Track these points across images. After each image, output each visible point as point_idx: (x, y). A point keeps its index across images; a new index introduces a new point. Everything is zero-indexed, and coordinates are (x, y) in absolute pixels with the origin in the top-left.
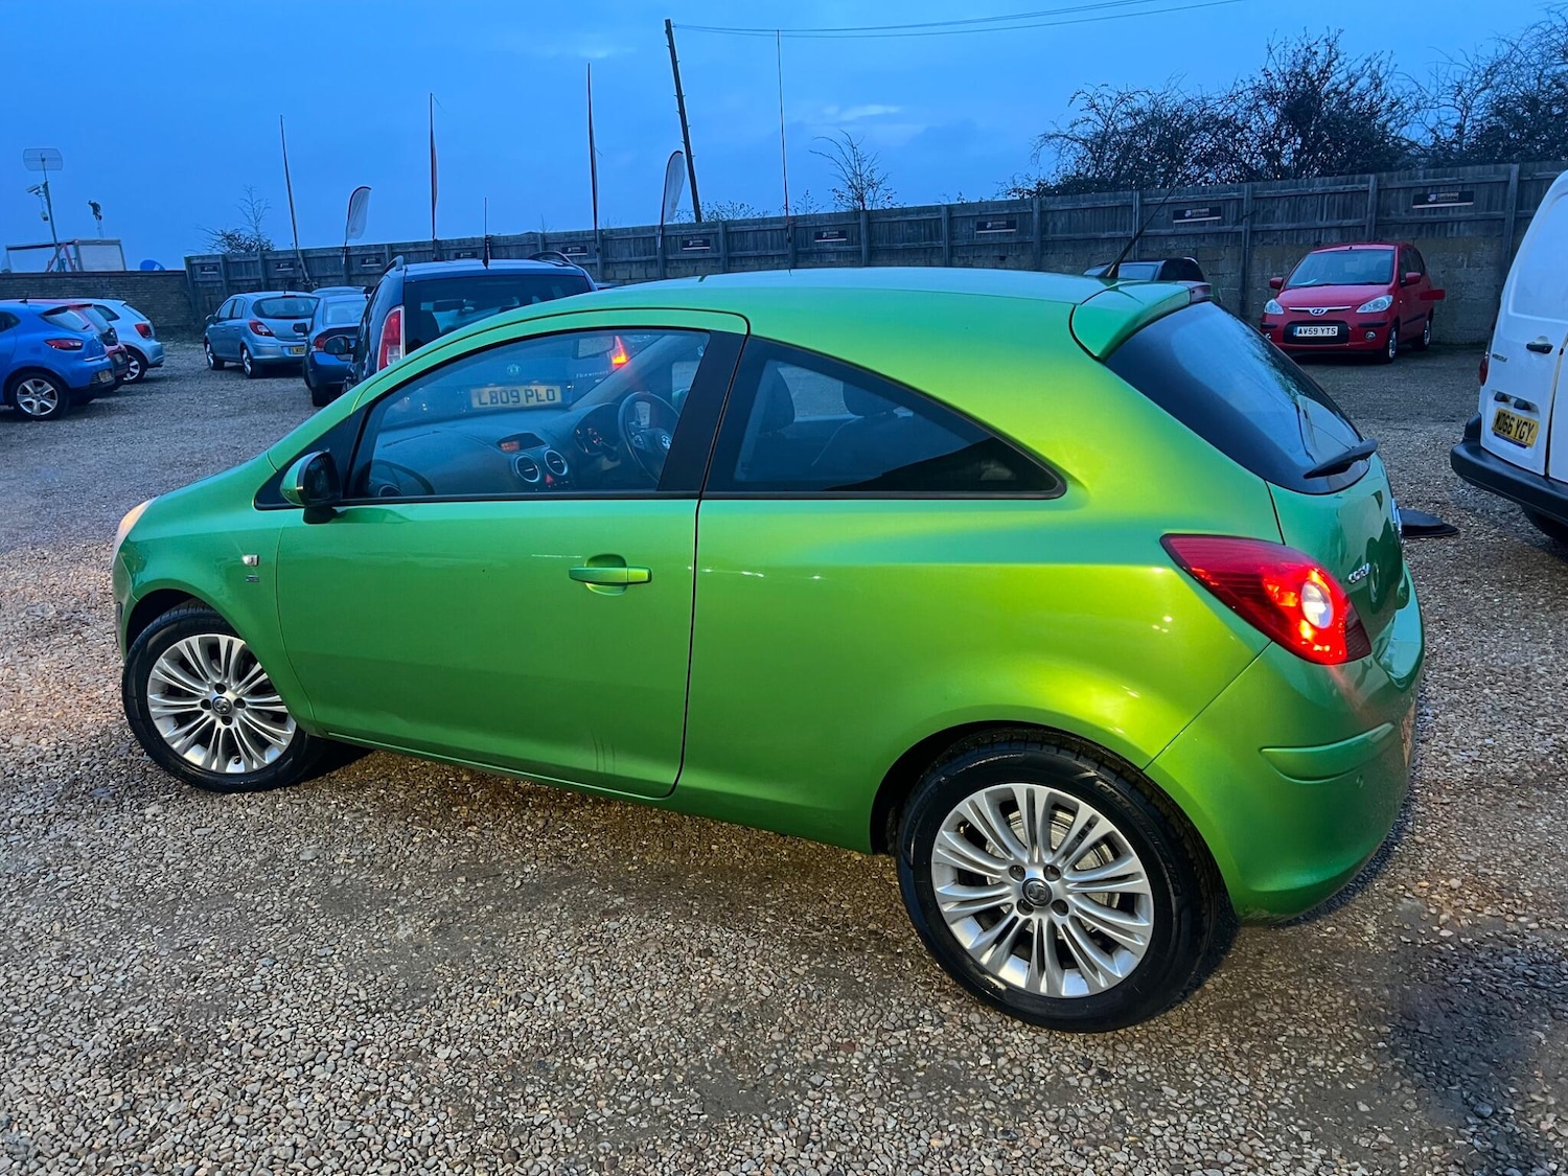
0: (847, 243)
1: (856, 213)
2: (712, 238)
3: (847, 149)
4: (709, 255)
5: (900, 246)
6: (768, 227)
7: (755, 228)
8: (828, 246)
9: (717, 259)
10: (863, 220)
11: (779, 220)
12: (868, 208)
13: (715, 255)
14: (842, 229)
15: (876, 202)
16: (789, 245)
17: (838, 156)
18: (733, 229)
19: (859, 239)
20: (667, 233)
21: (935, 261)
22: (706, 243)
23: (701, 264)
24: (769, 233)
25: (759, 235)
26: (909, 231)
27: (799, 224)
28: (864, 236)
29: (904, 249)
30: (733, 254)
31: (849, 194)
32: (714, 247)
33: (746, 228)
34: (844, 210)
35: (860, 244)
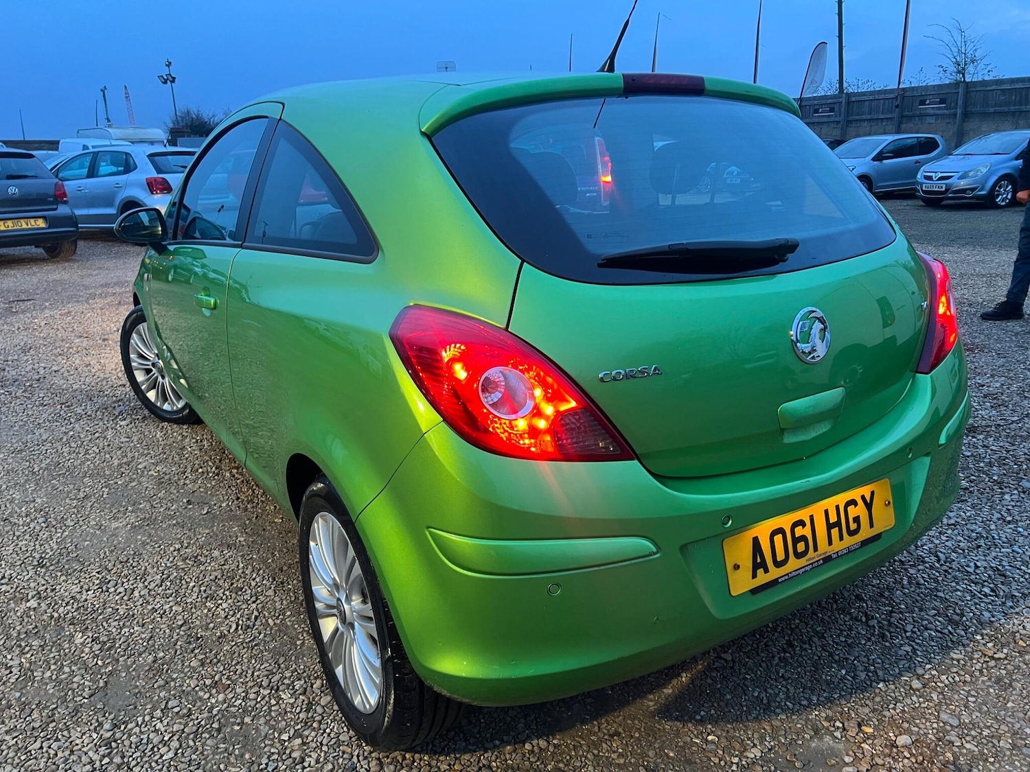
0: (946, 108)
1: (957, 84)
2: (836, 107)
3: (956, 34)
4: (832, 119)
5: (992, 110)
6: (882, 96)
7: (871, 98)
8: (928, 111)
9: (838, 122)
10: (961, 90)
11: (891, 91)
12: (968, 80)
13: (837, 119)
14: (942, 97)
15: (974, 75)
16: (897, 109)
17: (947, 38)
18: (854, 99)
19: (957, 104)
20: (803, 104)
21: (1021, 122)
22: (832, 110)
23: (825, 126)
24: (882, 101)
25: (874, 103)
26: (1002, 98)
27: (907, 94)
28: (960, 102)
29: (995, 113)
30: (851, 118)
31: (953, 69)
32: (838, 114)
33: (865, 98)
34: (947, 82)
35: (956, 109)
